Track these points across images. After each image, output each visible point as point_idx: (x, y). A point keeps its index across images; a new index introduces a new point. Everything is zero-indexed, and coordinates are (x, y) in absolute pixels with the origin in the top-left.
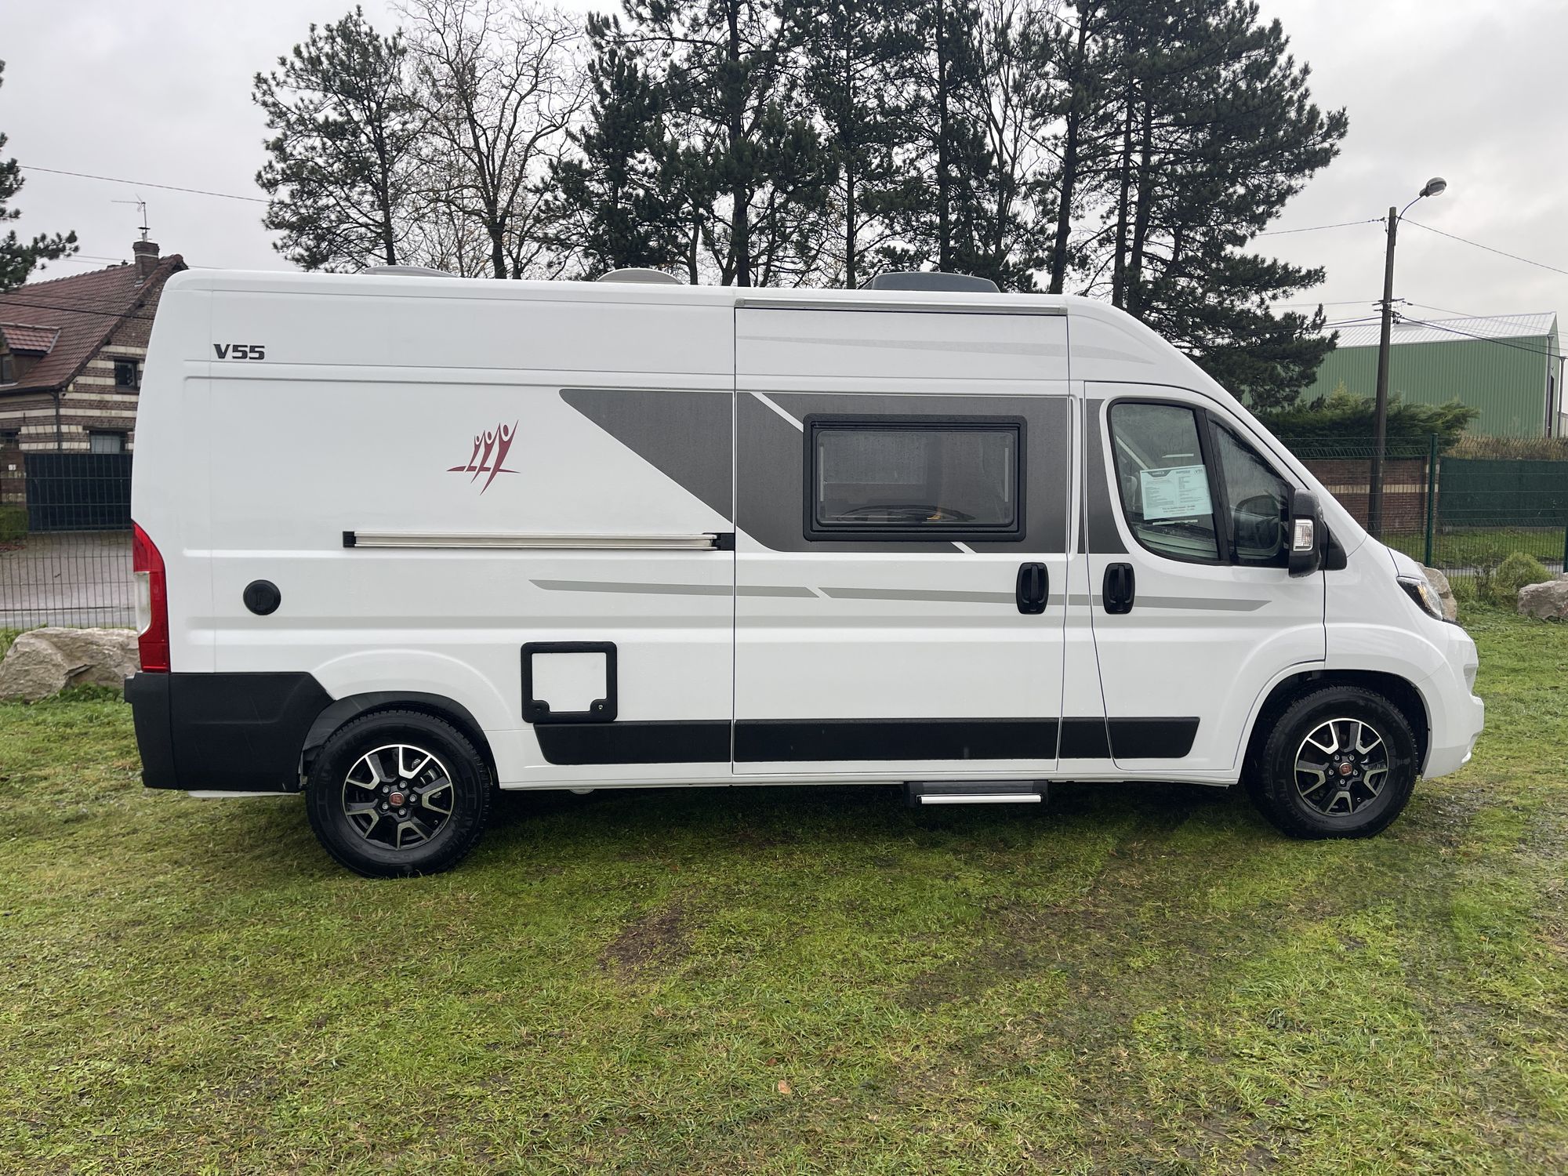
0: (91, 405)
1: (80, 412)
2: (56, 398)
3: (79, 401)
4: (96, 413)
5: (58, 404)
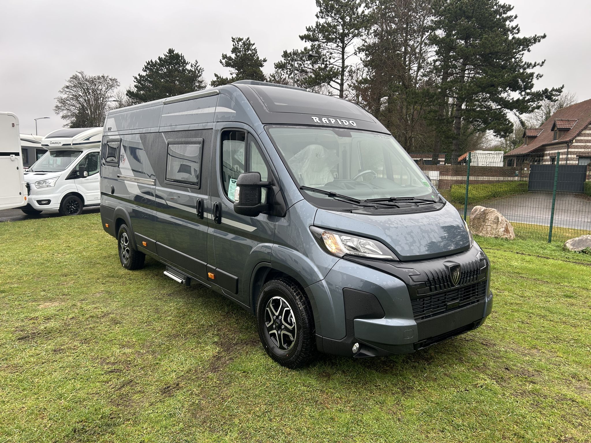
0: (581, 147)
1: (576, 150)
2: (568, 145)
3: (577, 146)
4: (583, 150)
5: (568, 147)
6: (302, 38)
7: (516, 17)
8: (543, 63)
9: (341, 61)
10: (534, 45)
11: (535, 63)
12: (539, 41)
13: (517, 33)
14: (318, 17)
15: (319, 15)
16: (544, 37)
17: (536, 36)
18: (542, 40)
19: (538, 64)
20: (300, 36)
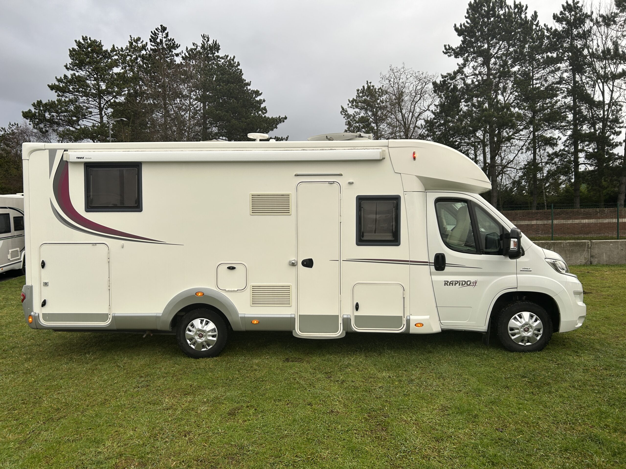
6: (52, 87)
7: (264, 101)
8: (287, 138)
9: (99, 116)
10: (280, 124)
11: (282, 137)
12: (284, 122)
13: (266, 113)
14: (68, 69)
15: (68, 67)
16: (286, 118)
17: (280, 116)
18: (285, 121)
19: (284, 139)
20: (49, 86)
